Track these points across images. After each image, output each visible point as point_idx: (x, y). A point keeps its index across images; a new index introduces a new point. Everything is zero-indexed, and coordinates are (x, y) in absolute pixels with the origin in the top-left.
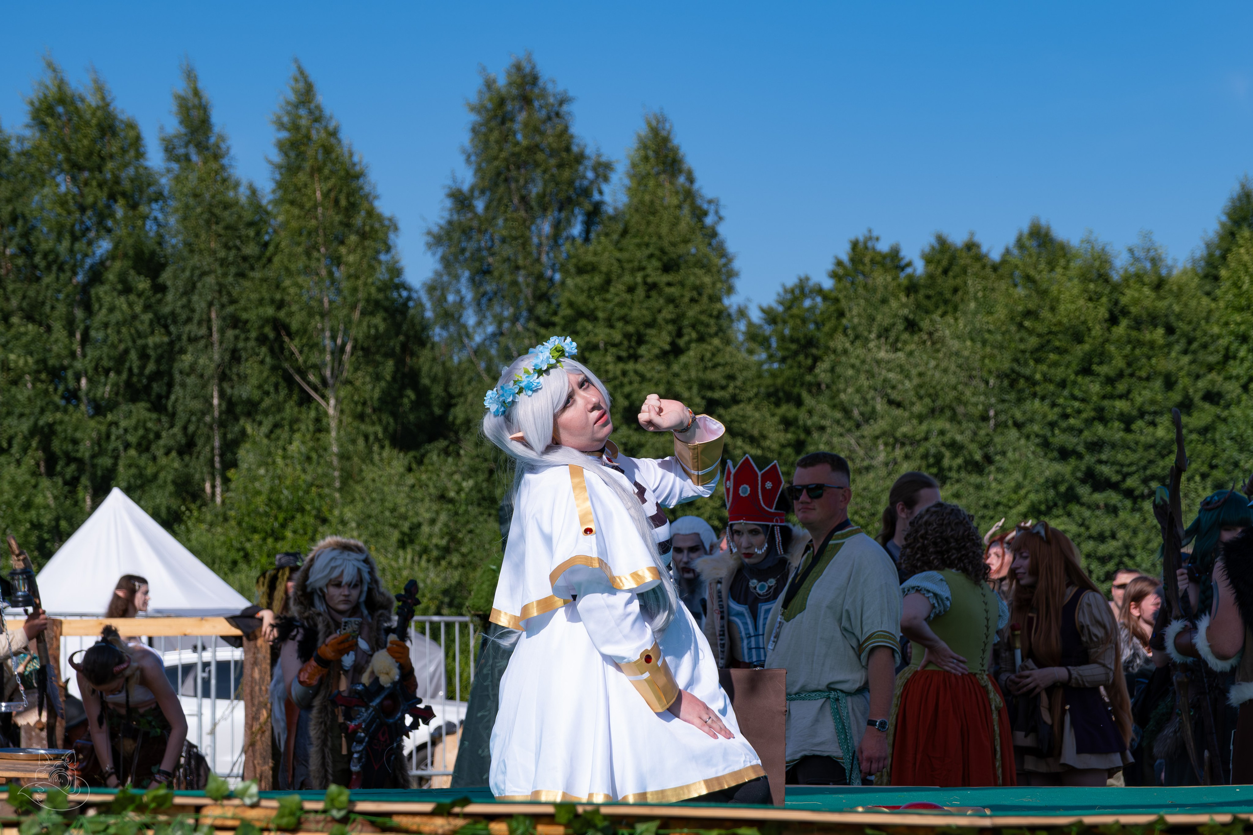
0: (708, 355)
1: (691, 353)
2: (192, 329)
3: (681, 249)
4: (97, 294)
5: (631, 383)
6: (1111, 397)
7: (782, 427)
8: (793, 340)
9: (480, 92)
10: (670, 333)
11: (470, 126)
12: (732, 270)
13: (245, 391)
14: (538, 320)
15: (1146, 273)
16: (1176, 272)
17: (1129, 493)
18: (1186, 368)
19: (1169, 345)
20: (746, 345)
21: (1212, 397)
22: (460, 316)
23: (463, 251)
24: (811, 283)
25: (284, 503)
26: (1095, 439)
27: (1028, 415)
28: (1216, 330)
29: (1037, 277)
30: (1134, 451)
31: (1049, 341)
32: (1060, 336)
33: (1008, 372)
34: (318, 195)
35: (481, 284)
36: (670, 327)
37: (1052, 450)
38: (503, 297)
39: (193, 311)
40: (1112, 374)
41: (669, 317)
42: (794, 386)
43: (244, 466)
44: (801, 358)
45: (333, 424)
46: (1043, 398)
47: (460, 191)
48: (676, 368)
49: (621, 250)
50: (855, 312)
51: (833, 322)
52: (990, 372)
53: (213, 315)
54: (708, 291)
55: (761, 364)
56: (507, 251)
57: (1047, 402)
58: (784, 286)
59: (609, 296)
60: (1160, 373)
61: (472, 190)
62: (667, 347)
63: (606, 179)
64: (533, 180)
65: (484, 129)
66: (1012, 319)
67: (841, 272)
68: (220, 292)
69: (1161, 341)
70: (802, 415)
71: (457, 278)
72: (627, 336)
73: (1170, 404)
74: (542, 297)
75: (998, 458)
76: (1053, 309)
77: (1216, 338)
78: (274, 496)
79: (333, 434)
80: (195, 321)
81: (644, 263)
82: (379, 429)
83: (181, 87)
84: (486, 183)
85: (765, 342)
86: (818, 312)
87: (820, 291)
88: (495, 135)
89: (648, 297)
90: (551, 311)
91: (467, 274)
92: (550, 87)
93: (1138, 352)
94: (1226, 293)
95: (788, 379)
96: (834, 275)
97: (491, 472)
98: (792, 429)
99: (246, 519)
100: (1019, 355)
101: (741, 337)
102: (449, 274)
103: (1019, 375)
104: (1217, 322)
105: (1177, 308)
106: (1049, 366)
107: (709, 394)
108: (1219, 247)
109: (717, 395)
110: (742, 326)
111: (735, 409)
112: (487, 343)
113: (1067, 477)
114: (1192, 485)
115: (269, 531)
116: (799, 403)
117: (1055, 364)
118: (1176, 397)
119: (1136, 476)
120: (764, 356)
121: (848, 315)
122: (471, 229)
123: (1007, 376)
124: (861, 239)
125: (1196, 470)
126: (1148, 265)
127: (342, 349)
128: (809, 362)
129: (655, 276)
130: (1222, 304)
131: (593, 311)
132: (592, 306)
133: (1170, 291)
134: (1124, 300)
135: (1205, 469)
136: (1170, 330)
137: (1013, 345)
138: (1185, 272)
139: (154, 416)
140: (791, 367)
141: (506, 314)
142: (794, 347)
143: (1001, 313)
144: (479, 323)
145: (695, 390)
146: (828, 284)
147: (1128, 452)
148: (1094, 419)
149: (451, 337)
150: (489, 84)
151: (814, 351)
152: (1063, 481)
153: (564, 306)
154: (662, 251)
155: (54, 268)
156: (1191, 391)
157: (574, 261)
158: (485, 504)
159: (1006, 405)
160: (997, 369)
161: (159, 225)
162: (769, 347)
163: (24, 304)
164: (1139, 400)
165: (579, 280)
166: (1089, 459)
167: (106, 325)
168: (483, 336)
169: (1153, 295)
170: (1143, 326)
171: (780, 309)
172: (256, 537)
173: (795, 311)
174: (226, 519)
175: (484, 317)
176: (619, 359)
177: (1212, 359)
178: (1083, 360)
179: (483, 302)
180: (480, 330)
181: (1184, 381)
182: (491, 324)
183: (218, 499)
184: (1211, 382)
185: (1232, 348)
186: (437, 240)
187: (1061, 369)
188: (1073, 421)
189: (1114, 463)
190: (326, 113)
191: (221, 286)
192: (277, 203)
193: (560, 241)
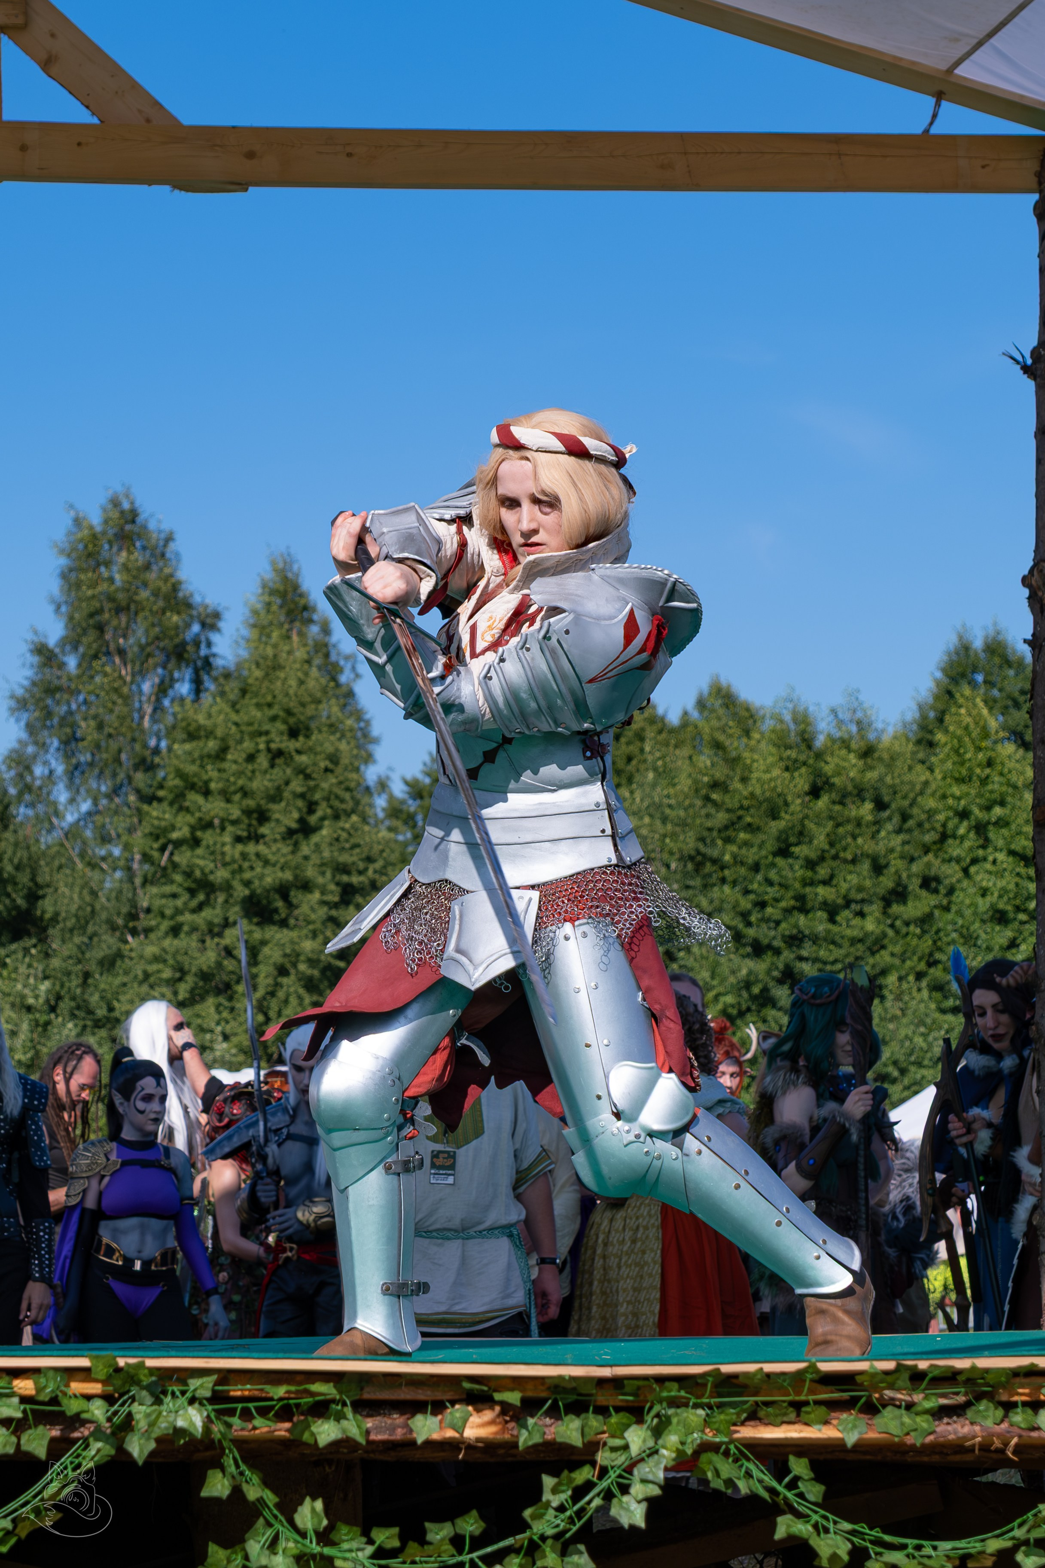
0: (345, 834)
1: (324, 832)
3: (310, 710)
5: (252, 868)
6: (812, 883)
9: (69, 533)
10: (299, 810)
11: (58, 571)
12: (371, 735)
14: (140, 793)
15: (851, 738)
16: (886, 738)
18: (899, 849)
19: (878, 823)
20: (387, 823)
21: (929, 883)
22: (49, 792)
23: (50, 715)
26: (795, 932)
27: (716, 903)
28: (932, 805)
29: (727, 743)
30: (840, 946)
31: (740, 818)
32: (752, 811)
33: (693, 853)
35: (72, 754)
36: (300, 803)
37: (744, 945)
40: (813, 855)
41: (298, 790)
47: (45, 646)
48: (305, 849)
49: (239, 711)
52: (671, 853)
54: (345, 761)
55: (405, 845)
57: (739, 887)
59: (225, 765)
60: (868, 856)
61: (62, 644)
62: (294, 825)
63: (216, 630)
64: (135, 631)
65: (74, 573)
66: (697, 791)
69: (870, 818)
71: (44, 746)
72: (248, 812)
73: (881, 891)
75: (682, 954)
76: (744, 780)
77: (931, 814)
81: (266, 727)
89: (272, 766)
90: (155, 784)
91: (56, 743)
92: (152, 525)
93: (842, 829)
94: (943, 761)
100: (706, 834)
101: (381, 815)
102: (36, 743)
103: (704, 855)
104: (933, 795)
105: (888, 780)
106: (740, 848)
107: (345, 879)
108: (932, 708)
109: (354, 880)
110: (381, 802)
112: (82, 823)
113: (761, 977)
114: (905, 986)
117: (746, 844)
118: (887, 882)
120: (409, 835)
122: (59, 689)
123: (691, 858)
125: (912, 968)
126: (854, 729)
129: (281, 742)
130: (938, 775)
131: (206, 783)
132: (205, 777)
133: (880, 759)
134: (828, 769)
135: (922, 966)
136: (880, 805)
137: (698, 821)
138: (895, 738)
141: (103, 788)
143: (684, 783)
144: (72, 801)
145: (329, 875)
147: (832, 947)
148: (794, 908)
149: (38, 817)
150: (78, 522)
152: (757, 981)
153: (171, 776)
154: (289, 712)
156: (904, 875)
157: (183, 724)
158: (80, 1014)
159: (691, 892)
160: (680, 850)
162: (415, 826)
164: (844, 886)
165: (188, 746)
166: (787, 955)
168: (76, 816)
169: (861, 764)
170: (848, 801)
171: (426, 780)
175: (78, 791)
176: (238, 839)
177: (928, 838)
178: (778, 839)
179: (76, 775)
180: (72, 809)
181: (896, 864)
182: (85, 801)
184: (929, 865)
185: (950, 825)
186: (21, 704)
187: (755, 849)
188: (769, 910)
189: (816, 960)
193: (165, 701)
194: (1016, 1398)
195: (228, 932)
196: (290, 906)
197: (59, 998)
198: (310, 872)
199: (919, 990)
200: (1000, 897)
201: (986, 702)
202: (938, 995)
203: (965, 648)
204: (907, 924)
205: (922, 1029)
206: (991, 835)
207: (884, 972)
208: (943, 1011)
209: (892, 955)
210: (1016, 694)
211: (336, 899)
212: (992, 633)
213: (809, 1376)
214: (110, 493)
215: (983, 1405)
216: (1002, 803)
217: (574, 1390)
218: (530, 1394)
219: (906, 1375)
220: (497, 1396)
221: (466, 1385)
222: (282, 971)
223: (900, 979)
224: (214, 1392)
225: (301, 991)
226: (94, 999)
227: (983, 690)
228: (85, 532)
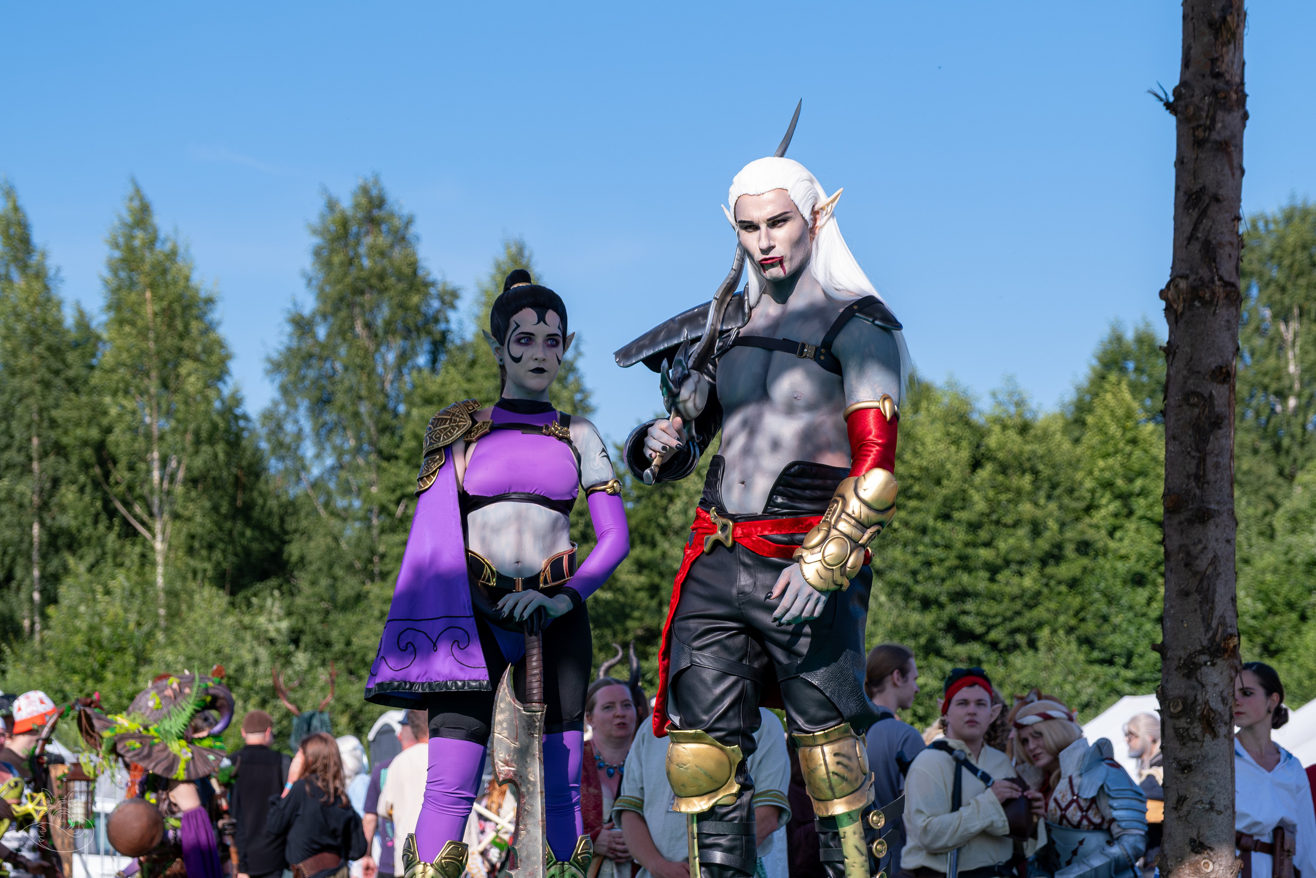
2: (12, 455)
6: (974, 545)
9: (323, 216)
11: (312, 249)
12: (588, 406)
13: (66, 522)
14: (380, 453)
15: (1009, 417)
16: (1041, 416)
17: (994, 645)
18: (1054, 515)
19: (1036, 491)
21: (1082, 548)
22: (298, 447)
23: (304, 378)
25: (105, 642)
26: (958, 589)
28: (1079, 475)
30: (1000, 602)
31: (911, 487)
34: (150, 317)
35: (321, 412)
37: (913, 599)
38: (345, 428)
39: (12, 437)
40: (974, 519)
42: (649, 527)
43: (65, 602)
44: (656, 497)
45: (159, 559)
46: (905, 545)
47: (302, 317)
49: (469, 380)
53: (35, 441)
56: (351, 379)
57: (910, 549)
60: (1027, 521)
61: (314, 315)
63: (453, 307)
64: (379, 306)
65: (325, 253)
68: (42, 417)
69: (1028, 488)
71: (296, 407)
73: (1038, 553)
74: (385, 429)
76: (917, 452)
77: (1078, 485)
78: (95, 636)
79: (160, 570)
80: (15, 448)
82: (208, 566)
84: (329, 309)
88: (338, 258)
90: (394, 443)
91: (304, 405)
92: (396, 210)
93: (1003, 497)
94: (1092, 438)
95: (643, 520)
97: (327, 612)
98: (646, 572)
99: (65, 659)
102: (288, 404)
104: (1082, 469)
105: (1040, 452)
106: (909, 513)
108: (1088, 392)
112: (326, 476)
113: (929, 627)
114: (1056, 639)
115: (89, 671)
116: (652, 545)
117: (915, 510)
118: (1043, 544)
119: (1000, 628)
122: (311, 356)
125: (1062, 624)
126: (1012, 409)
127: (172, 480)
128: (664, 502)
133: (1036, 435)
134: (988, 444)
135: (1073, 622)
138: (1051, 418)
140: (646, 507)
141: (347, 446)
144: (318, 456)
147: (992, 603)
148: (957, 568)
149: (286, 469)
150: (331, 206)
152: (925, 631)
153: (408, 438)
156: (1059, 539)
157: (420, 391)
158: (320, 647)
164: (1004, 548)
165: (424, 411)
166: (951, 609)
168: (321, 469)
169: (1018, 439)
170: (1010, 471)
172: (76, 678)
174: (44, 659)
175: (323, 448)
177: (1078, 505)
178: (943, 504)
179: (324, 433)
180: (316, 463)
181: (1051, 529)
182: (330, 456)
183: (37, 637)
184: (1081, 531)
186: (276, 367)
187: (922, 515)
188: (935, 569)
189: (978, 614)
190: (162, 235)
191: (41, 411)
192: (106, 325)
193: (405, 371)
197: (301, 632)
199: (1068, 643)
200: (1138, 561)
201: (1133, 390)
202: (1085, 648)
203: (1118, 339)
204: (1059, 583)
205: (1071, 678)
207: (1040, 625)
208: (1091, 662)
209: (1048, 610)
212: (1141, 326)
214: (360, 182)
223: (1054, 631)
226: (334, 634)
227: (1132, 376)
228: (338, 215)
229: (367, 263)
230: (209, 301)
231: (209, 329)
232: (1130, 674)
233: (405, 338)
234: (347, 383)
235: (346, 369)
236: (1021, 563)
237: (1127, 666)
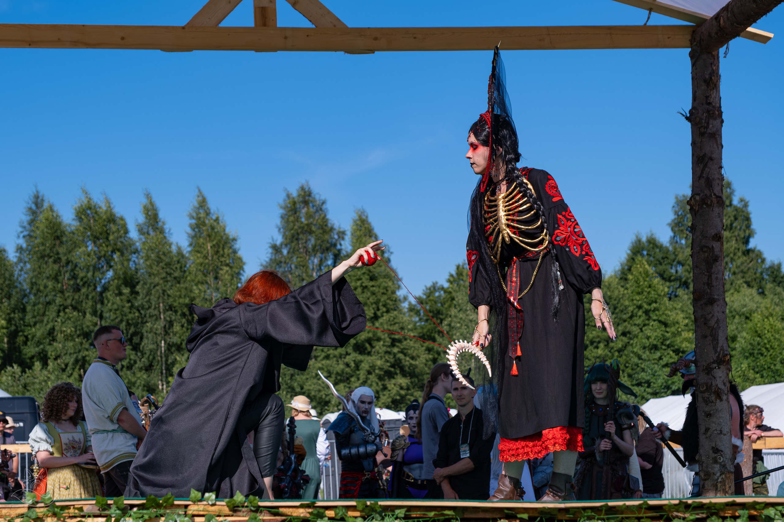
0: (392, 318)
1: (384, 318)
2: (152, 311)
3: (379, 269)
4: (106, 296)
7: (427, 352)
8: (430, 312)
9: (285, 200)
10: (373, 309)
11: (280, 215)
13: (175, 339)
16: (607, 277)
20: (409, 313)
21: (626, 334)
24: (438, 285)
28: (627, 303)
34: (209, 248)
36: (374, 306)
39: (151, 303)
41: (372, 301)
42: (432, 332)
44: (435, 319)
47: (276, 245)
48: (377, 324)
50: (460, 297)
51: (449, 302)
53: (161, 305)
54: (390, 289)
55: (416, 323)
56: (298, 272)
58: (426, 286)
61: (281, 244)
63: (343, 239)
64: (309, 240)
65: (286, 216)
67: (452, 279)
68: (163, 294)
70: (436, 347)
77: (626, 307)
80: (153, 308)
81: (361, 277)
83: (144, 201)
84: (288, 241)
85: (418, 313)
86: (442, 298)
87: (442, 288)
88: (292, 219)
89: (363, 292)
92: (317, 197)
94: (631, 286)
95: (429, 330)
96: (449, 281)
98: (431, 353)
101: (406, 310)
104: (628, 299)
107: (393, 336)
108: (626, 265)
109: (397, 337)
110: (406, 305)
111: (405, 343)
116: (434, 340)
120: (417, 318)
121: (456, 299)
122: (281, 262)
124: (461, 264)
128: (439, 321)
129: (367, 283)
130: (629, 291)
138: (611, 277)
139: (134, 352)
140: (430, 324)
142: (431, 314)
145: (386, 335)
146: (446, 285)
150: (288, 196)
151: (441, 317)
155: (86, 285)
161: (136, 264)
162: (420, 315)
163: (73, 303)
167: (111, 310)
171: (425, 297)
173: (431, 298)
177: (624, 317)
183: (165, 391)
184: (626, 327)
185: (635, 311)
190: (212, 211)
191: (164, 291)
192: (190, 252)
193: (322, 268)
194: (726, 515)
195: (348, 357)
196: (372, 347)
198: (380, 334)
200: (655, 339)
201: (648, 263)
203: (639, 241)
206: (651, 315)
210: (660, 259)
211: (389, 344)
212: (649, 235)
213: (644, 506)
214: (300, 185)
215: (714, 518)
216: (656, 302)
217: (549, 513)
218: (531, 515)
219: (683, 506)
220: (519, 516)
221: (506, 511)
222: (369, 373)
224: (405, 515)
225: (377, 380)
226: (295, 385)
227: (646, 257)
228: (291, 200)
229: (303, 220)
230: (234, 240)
231: (235, 252)
232: (649, 390)
233: (322, 253)
234: (297, 274)
235: (296, 267)
236: (599, 342)
237: (649, 386)
